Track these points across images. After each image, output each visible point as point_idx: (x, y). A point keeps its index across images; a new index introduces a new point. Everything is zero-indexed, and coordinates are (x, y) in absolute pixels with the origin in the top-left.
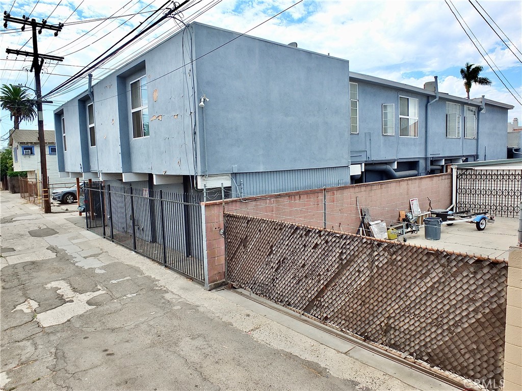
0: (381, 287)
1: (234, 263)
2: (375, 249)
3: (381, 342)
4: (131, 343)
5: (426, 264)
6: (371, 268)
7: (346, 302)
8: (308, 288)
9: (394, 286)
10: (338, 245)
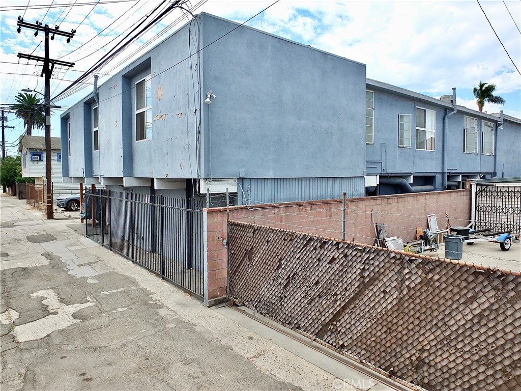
0: (412, 313)
1: (237, 278)
2: (406, 265)
3: (410, 379)
4: (114, 367)
5: (473, 285)
6: (400, 288)
7: (368, 329)
8: (322, 310)
9: (429, 312)
10: (359, 259)
